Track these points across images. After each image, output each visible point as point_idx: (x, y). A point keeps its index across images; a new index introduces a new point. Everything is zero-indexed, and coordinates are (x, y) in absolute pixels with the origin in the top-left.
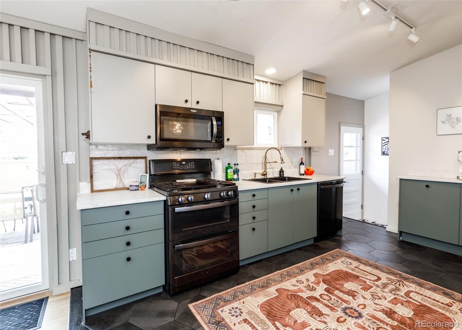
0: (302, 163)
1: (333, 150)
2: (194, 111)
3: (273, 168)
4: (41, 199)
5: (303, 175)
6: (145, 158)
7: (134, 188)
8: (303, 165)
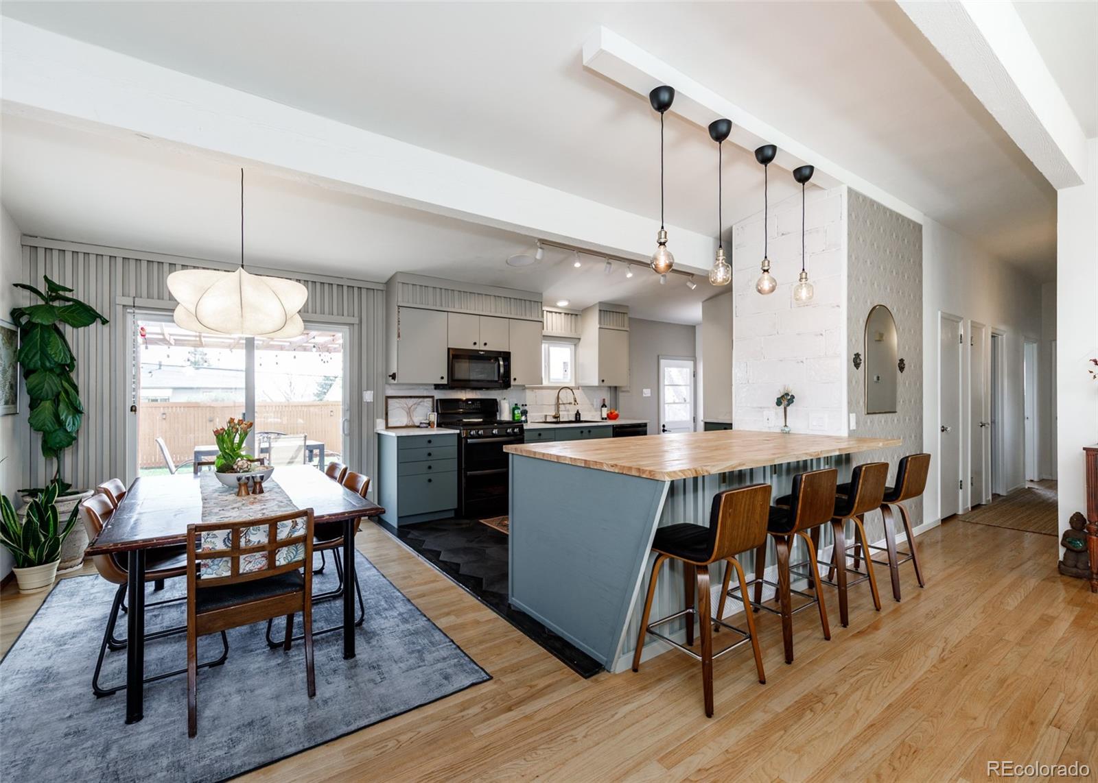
0: (604, 406)
1: (649, 390)
2: (482, 353)
3: (568, 411)
4: (346, 433)
5: (606, 419)
6: (432, 397)
7: (425, 425)
8: (606, 407)
